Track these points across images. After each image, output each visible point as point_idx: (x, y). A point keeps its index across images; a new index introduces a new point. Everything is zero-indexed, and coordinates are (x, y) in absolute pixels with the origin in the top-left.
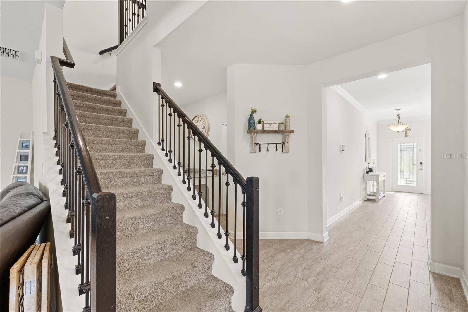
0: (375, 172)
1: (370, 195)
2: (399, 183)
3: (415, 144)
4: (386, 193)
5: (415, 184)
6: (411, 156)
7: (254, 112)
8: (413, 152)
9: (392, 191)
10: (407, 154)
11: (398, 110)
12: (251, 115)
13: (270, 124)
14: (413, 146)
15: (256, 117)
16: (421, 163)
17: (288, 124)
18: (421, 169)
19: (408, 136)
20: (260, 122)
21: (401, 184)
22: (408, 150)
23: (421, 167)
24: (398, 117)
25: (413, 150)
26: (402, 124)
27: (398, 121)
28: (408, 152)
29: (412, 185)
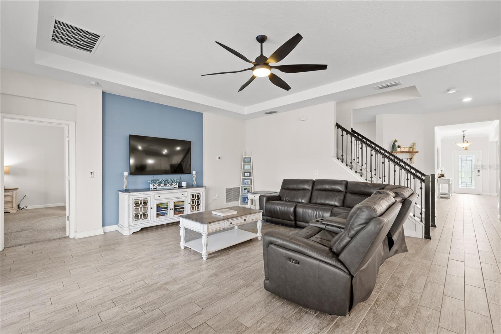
0: (446, 177)
1: (442, 194)
2: (460, 187)
3: (474, 156)
4: (452, 194)
5: (474, 187)
6: (470, 165)
7: (396, 141)
8: (472, 162)
9: (454, 193)
10: (467, 163)
11: (464, 131)
12: (394, 143)
13: (404, 148)
14: (471, 157)
15: (397, 144)
16: (479, 171)
17: (414, 148)
18: (479, 175)
19: (468, 149)
20: (399, 147)
21: (462, 187)
22: (467, 160)
23: (478, 174)
24: (464, 137)
25: (472, 160)
26: (467, 142)
27: (464, 139)
28: (468, 162)
29: (471, 188)
